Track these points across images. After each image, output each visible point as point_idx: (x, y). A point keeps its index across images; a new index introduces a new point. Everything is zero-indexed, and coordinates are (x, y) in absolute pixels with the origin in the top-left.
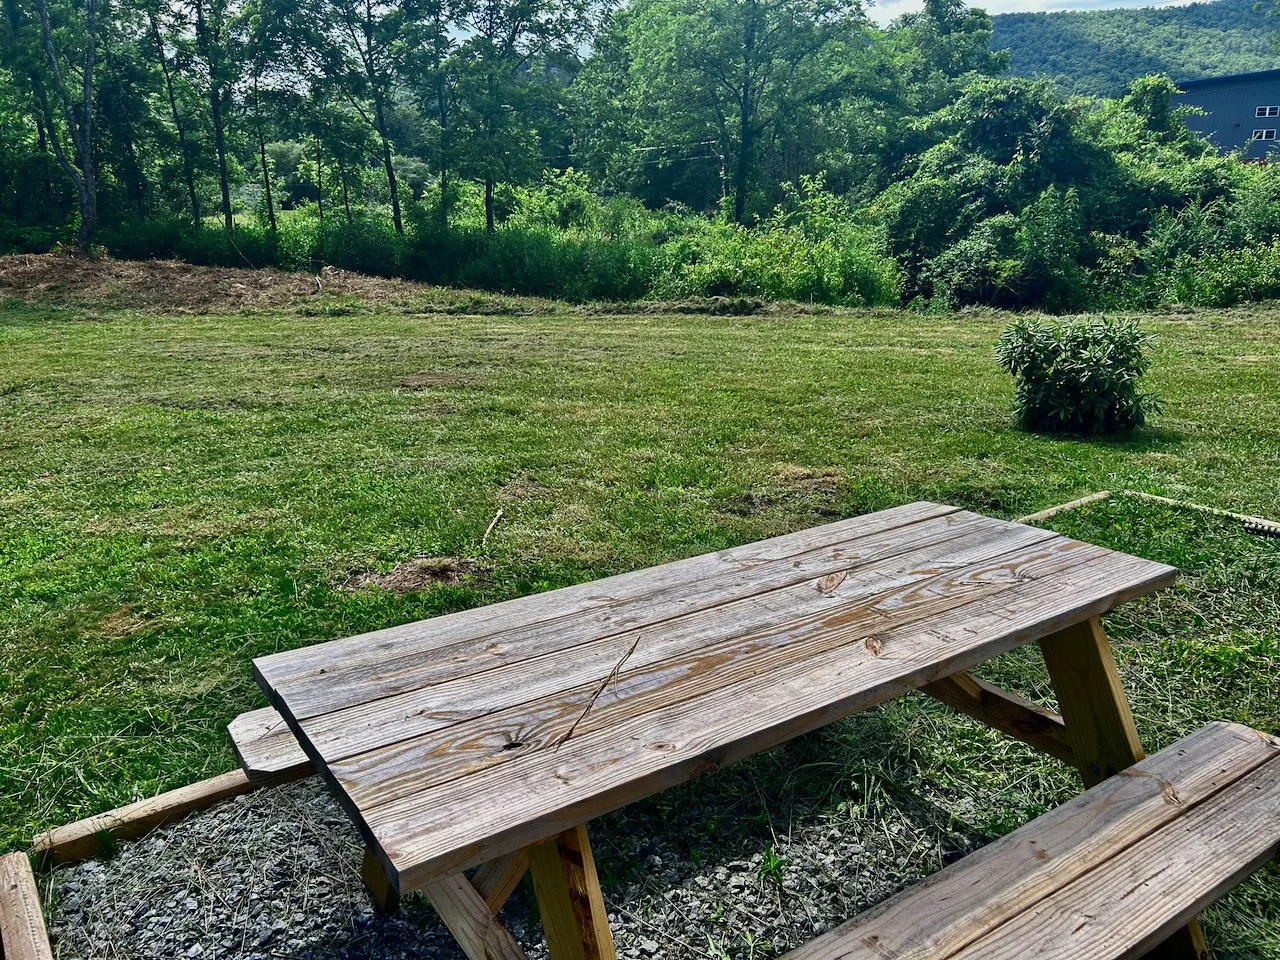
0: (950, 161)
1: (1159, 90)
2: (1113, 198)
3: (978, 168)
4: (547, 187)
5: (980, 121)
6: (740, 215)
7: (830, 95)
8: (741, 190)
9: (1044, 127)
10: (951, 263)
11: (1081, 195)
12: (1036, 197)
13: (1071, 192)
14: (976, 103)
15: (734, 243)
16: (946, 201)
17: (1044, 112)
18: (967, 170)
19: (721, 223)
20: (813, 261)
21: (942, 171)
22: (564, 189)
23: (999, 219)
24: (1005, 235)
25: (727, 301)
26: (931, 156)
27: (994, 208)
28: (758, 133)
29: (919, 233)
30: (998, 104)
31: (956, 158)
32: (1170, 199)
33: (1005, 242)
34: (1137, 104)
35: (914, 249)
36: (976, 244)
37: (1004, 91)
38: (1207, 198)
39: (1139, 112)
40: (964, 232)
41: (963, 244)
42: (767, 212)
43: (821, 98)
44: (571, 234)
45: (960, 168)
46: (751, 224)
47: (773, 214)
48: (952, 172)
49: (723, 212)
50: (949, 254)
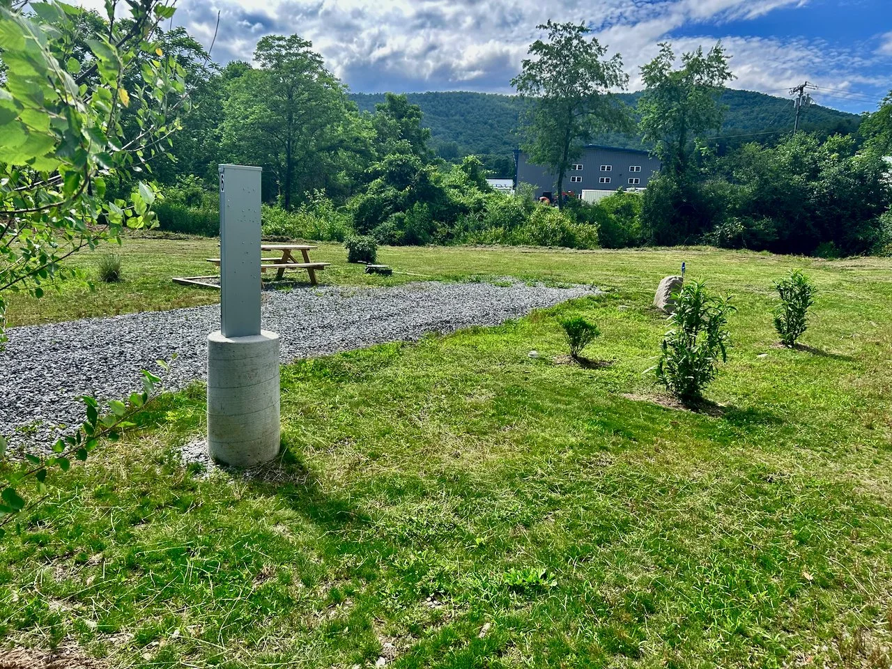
0: (381, 188)
1: (473, 163)
2: (444, 208)
3: (391, 192)
4: (178, 184)
5: (391, 172)
6: (286, 206)
7: (333, 148)
8: (288, 192)
9: (417, 177)
10: (379, 232)
11: (430, 206)
12: (413, 206)
13: (425, 205)
14: (390, 163)
15: (282, 217)
16: (379, 205)
17: (416, 171)
18: (387, 192)
19: (276, 209)
20: (315, 226)
21: (378, 192)
22: (189, 185)
23: (397, 214)
24: (400, 220)
25: (276, 237)
26: (374, 184)
27: (397, 210)
28: (296, 164)
29: (366, 219)
30: (398, 165)
31: (383, 186)
32: (464, 210)
33: (400, 223)
34: (465, 169)
35: (365, 225)
36: (388, 224)
37: (401, 160)
38: (476, 211)
39: (466, 172)
40: (385, 219)
41: (385, 224)
42: (298, 205)
43: (329, 149)
44: (192, 210)
45: (384, 191)
46: (290, 210)
47: (300, 205)
48: (382, 192)
49: (279, 202)
50: (379, 228)
